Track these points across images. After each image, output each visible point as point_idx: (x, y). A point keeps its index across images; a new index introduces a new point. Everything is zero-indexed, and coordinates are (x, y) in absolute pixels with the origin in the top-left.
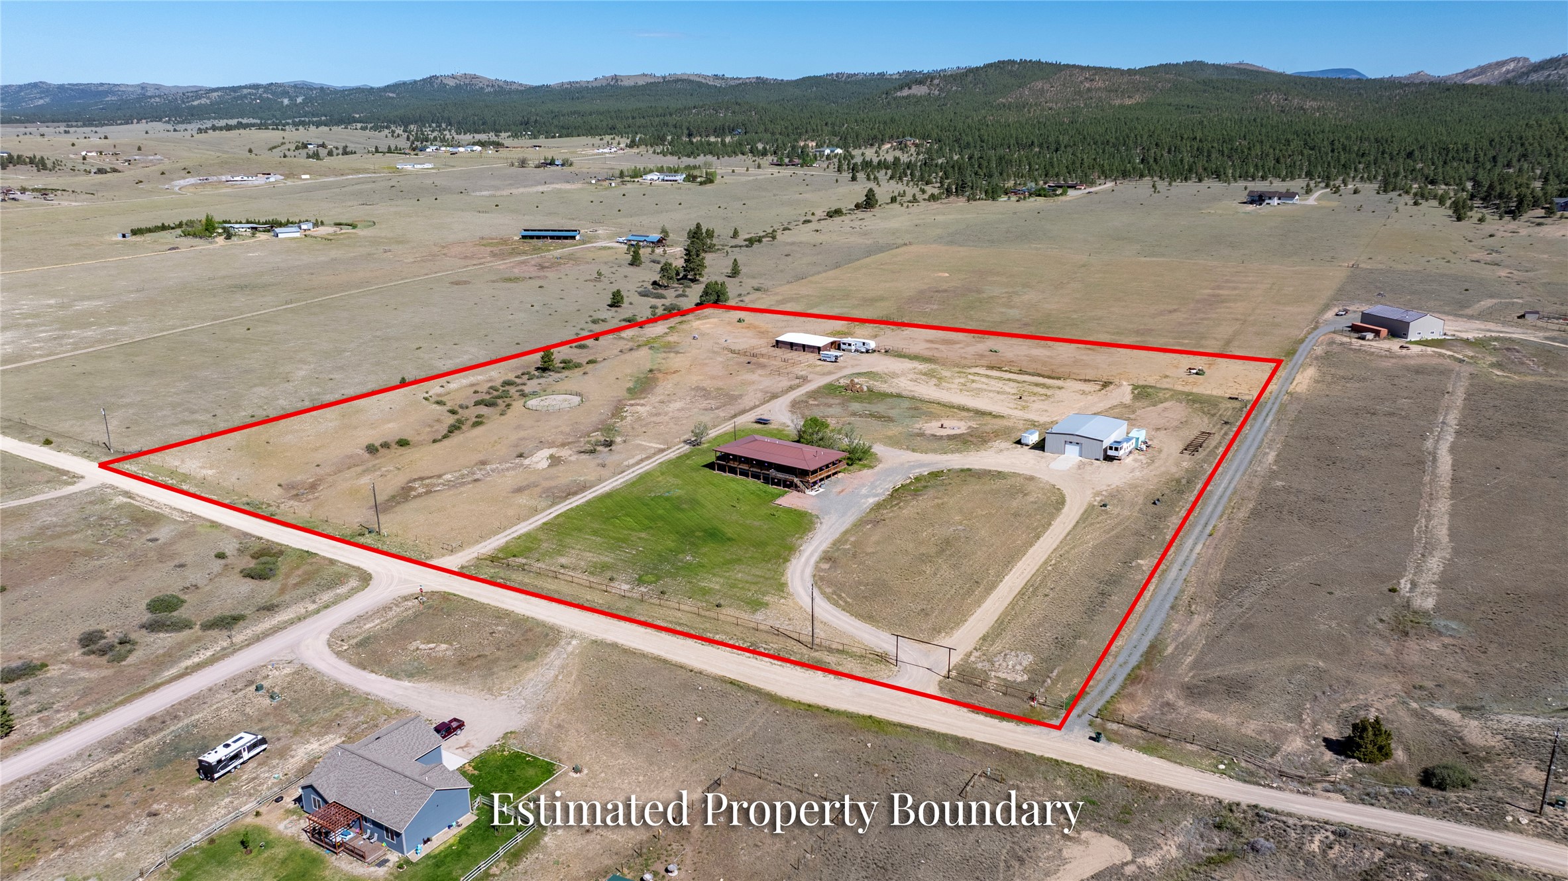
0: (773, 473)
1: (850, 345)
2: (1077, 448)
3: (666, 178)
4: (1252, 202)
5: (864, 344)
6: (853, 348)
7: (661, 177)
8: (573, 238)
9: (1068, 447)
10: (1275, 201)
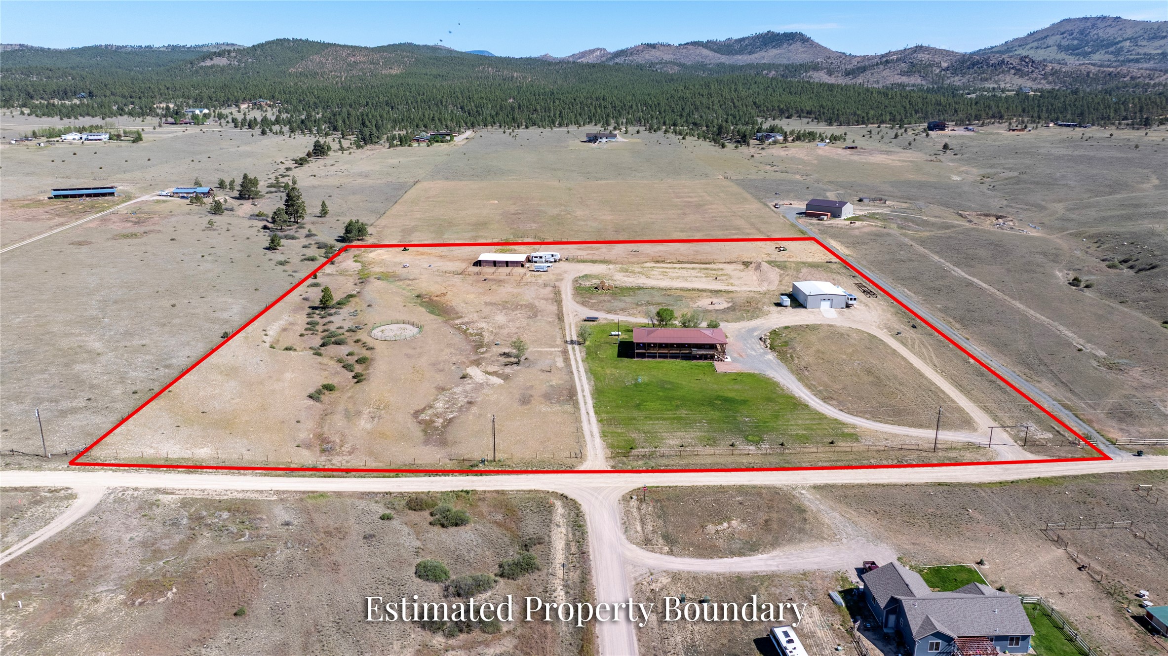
0: (695, 351)
1: (541, 257)
2: (828, 303)
3: (90, 137)
4: (590, 141)
5: (553, 256)
6: (543, 259)
7: (84, 137)
8: (112, 194)
9: (823, 303)
10: (604, 140)
